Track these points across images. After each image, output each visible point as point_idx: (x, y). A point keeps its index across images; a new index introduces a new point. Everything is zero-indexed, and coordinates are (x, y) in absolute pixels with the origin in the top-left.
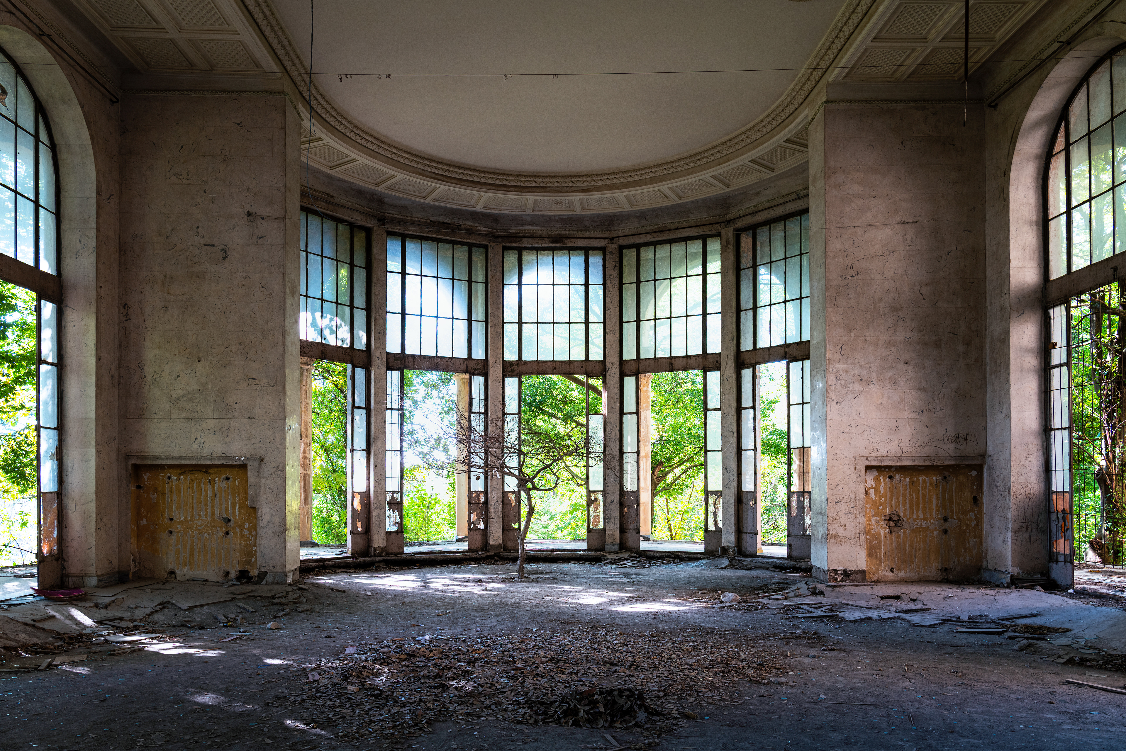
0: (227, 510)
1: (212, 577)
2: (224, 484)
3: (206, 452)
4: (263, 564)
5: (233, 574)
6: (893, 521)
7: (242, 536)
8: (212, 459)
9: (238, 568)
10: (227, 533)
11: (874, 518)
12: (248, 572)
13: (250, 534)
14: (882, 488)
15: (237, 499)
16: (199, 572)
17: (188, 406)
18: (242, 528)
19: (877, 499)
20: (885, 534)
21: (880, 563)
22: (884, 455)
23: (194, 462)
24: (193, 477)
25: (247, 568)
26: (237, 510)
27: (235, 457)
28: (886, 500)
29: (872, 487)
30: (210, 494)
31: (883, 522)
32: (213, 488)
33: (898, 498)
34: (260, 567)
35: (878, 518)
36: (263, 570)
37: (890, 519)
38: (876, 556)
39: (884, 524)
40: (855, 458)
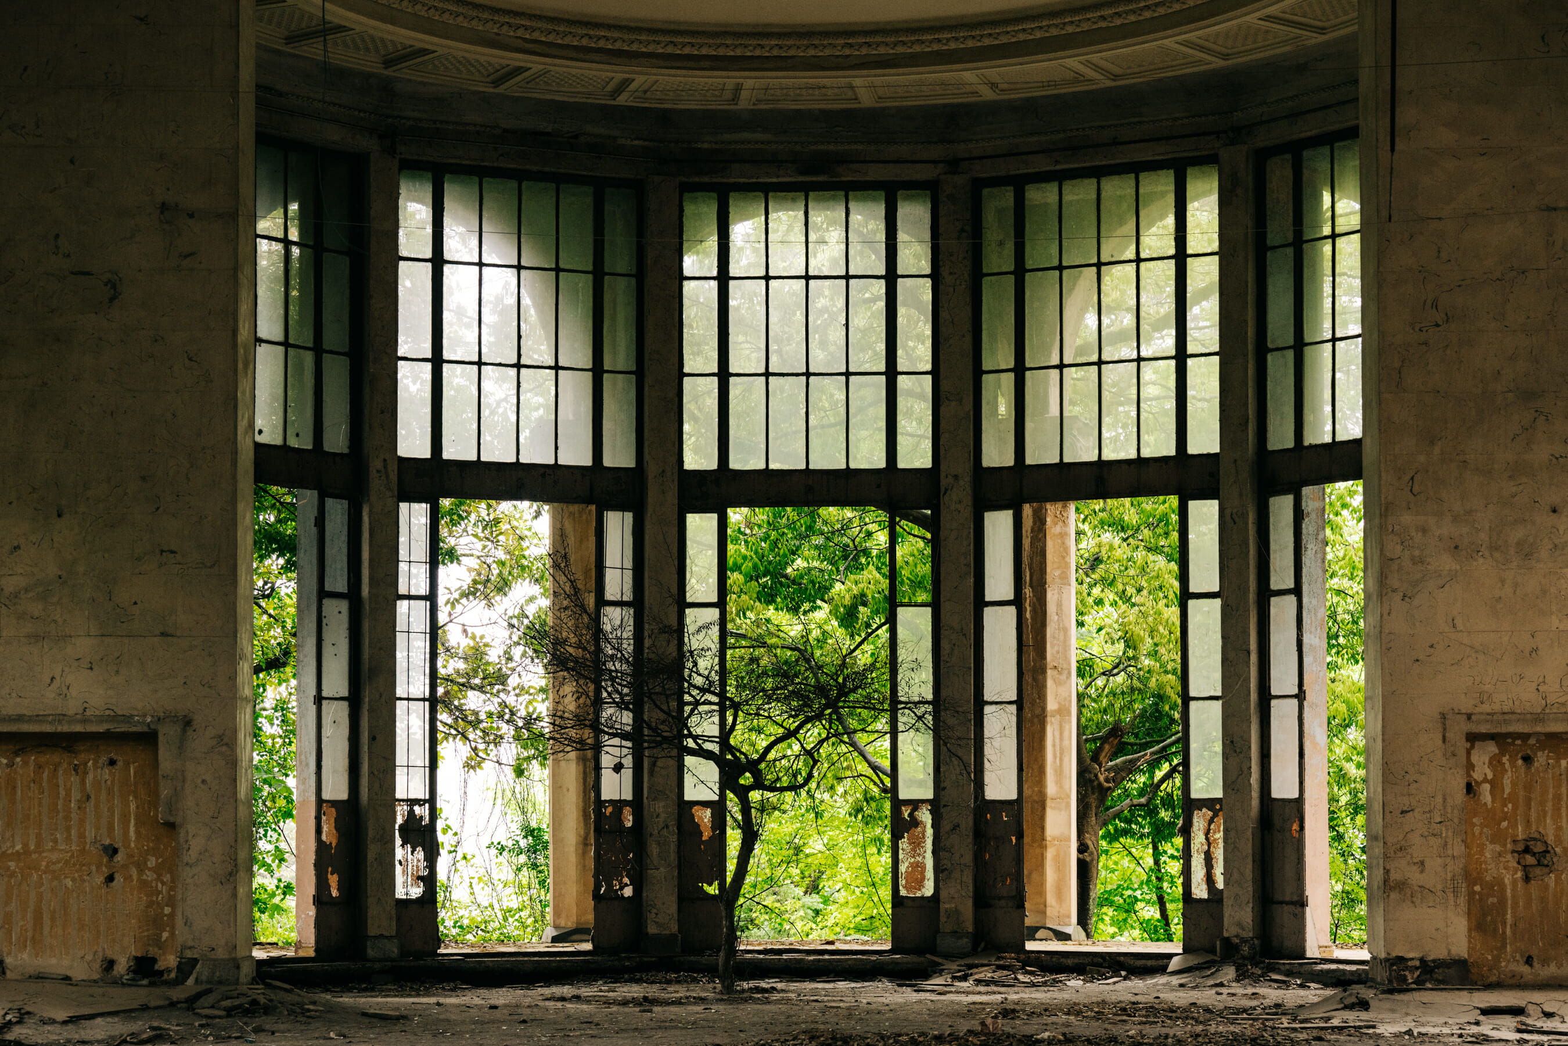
0: (111, 828)
1: (79, 973)
2: (106, 773)
3: (72, 707)
4: (190, 943)
5: (122, 967)
6: (1534, 854)
7: (144, 884)
8: (85, 721)
9: (134, 951)
10: (110, 879)
11: (1490, 847)
12: (154, 960)
13: (159, 879)
14: (1507, 782)
15: (133, 807)
16: (54, 961)
17: (36, 609)
18: (141, 867)
19: (1497, 805)
20: (1514, 883)
21: (1504, 946)
22: (1506, 709)
23: (48, 728)
24: (43, 759)
25: (153, 951)
26: (132, 829)
27: (132, 716)
28: (1515, 807)
29: (1485, 780)
30: (76, 795)
31: (1509, 857)
32: (83, 782)
33: (1542, 803)
34: (184, 948)
35: (1498, 848)
36: (189, 954)
37: (1527, 850)
38: (1495, 930)
39: (1511, 861)
40: (1443, 716)
